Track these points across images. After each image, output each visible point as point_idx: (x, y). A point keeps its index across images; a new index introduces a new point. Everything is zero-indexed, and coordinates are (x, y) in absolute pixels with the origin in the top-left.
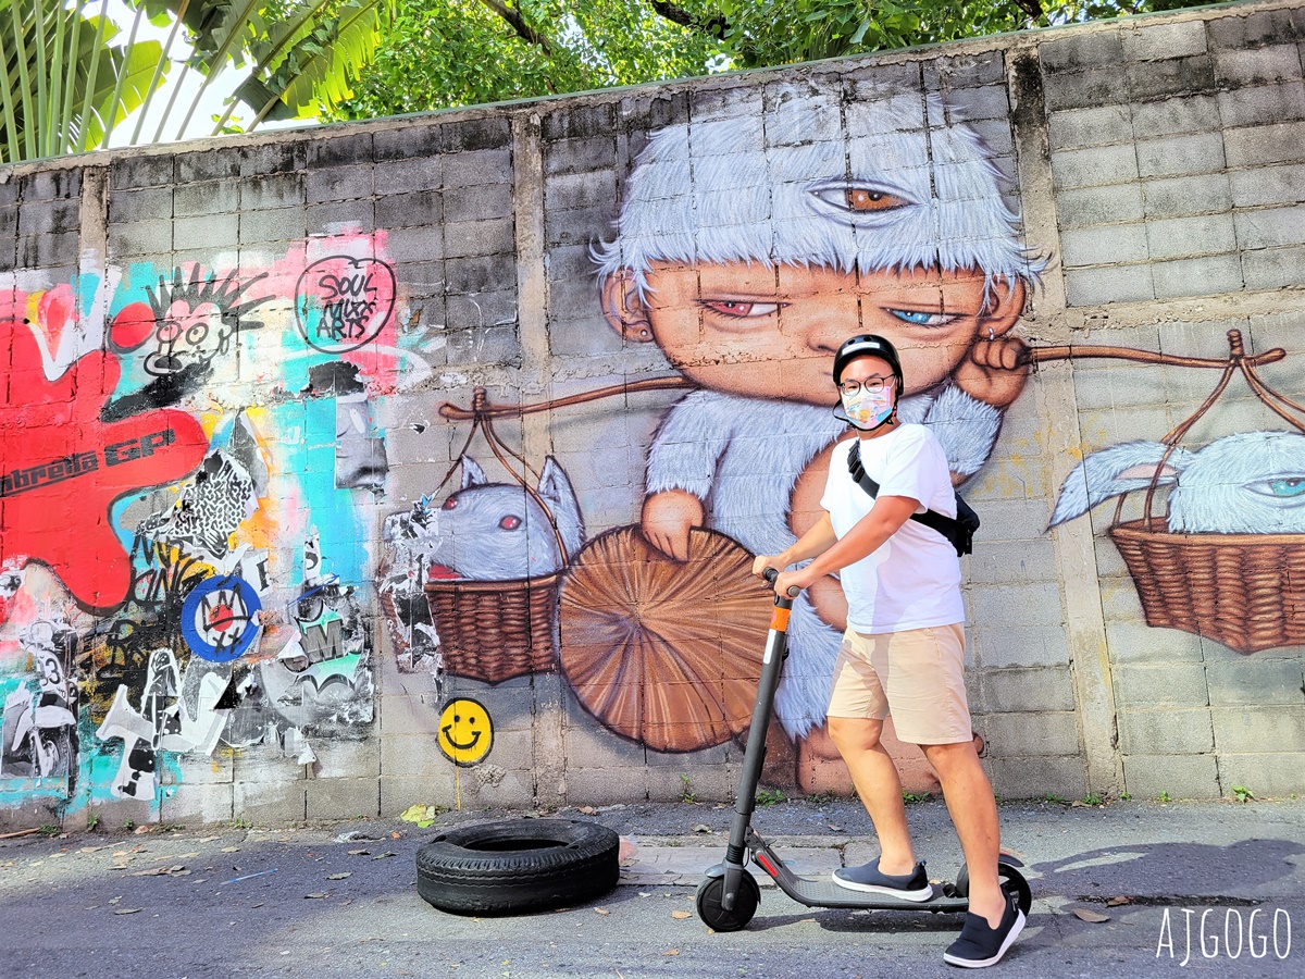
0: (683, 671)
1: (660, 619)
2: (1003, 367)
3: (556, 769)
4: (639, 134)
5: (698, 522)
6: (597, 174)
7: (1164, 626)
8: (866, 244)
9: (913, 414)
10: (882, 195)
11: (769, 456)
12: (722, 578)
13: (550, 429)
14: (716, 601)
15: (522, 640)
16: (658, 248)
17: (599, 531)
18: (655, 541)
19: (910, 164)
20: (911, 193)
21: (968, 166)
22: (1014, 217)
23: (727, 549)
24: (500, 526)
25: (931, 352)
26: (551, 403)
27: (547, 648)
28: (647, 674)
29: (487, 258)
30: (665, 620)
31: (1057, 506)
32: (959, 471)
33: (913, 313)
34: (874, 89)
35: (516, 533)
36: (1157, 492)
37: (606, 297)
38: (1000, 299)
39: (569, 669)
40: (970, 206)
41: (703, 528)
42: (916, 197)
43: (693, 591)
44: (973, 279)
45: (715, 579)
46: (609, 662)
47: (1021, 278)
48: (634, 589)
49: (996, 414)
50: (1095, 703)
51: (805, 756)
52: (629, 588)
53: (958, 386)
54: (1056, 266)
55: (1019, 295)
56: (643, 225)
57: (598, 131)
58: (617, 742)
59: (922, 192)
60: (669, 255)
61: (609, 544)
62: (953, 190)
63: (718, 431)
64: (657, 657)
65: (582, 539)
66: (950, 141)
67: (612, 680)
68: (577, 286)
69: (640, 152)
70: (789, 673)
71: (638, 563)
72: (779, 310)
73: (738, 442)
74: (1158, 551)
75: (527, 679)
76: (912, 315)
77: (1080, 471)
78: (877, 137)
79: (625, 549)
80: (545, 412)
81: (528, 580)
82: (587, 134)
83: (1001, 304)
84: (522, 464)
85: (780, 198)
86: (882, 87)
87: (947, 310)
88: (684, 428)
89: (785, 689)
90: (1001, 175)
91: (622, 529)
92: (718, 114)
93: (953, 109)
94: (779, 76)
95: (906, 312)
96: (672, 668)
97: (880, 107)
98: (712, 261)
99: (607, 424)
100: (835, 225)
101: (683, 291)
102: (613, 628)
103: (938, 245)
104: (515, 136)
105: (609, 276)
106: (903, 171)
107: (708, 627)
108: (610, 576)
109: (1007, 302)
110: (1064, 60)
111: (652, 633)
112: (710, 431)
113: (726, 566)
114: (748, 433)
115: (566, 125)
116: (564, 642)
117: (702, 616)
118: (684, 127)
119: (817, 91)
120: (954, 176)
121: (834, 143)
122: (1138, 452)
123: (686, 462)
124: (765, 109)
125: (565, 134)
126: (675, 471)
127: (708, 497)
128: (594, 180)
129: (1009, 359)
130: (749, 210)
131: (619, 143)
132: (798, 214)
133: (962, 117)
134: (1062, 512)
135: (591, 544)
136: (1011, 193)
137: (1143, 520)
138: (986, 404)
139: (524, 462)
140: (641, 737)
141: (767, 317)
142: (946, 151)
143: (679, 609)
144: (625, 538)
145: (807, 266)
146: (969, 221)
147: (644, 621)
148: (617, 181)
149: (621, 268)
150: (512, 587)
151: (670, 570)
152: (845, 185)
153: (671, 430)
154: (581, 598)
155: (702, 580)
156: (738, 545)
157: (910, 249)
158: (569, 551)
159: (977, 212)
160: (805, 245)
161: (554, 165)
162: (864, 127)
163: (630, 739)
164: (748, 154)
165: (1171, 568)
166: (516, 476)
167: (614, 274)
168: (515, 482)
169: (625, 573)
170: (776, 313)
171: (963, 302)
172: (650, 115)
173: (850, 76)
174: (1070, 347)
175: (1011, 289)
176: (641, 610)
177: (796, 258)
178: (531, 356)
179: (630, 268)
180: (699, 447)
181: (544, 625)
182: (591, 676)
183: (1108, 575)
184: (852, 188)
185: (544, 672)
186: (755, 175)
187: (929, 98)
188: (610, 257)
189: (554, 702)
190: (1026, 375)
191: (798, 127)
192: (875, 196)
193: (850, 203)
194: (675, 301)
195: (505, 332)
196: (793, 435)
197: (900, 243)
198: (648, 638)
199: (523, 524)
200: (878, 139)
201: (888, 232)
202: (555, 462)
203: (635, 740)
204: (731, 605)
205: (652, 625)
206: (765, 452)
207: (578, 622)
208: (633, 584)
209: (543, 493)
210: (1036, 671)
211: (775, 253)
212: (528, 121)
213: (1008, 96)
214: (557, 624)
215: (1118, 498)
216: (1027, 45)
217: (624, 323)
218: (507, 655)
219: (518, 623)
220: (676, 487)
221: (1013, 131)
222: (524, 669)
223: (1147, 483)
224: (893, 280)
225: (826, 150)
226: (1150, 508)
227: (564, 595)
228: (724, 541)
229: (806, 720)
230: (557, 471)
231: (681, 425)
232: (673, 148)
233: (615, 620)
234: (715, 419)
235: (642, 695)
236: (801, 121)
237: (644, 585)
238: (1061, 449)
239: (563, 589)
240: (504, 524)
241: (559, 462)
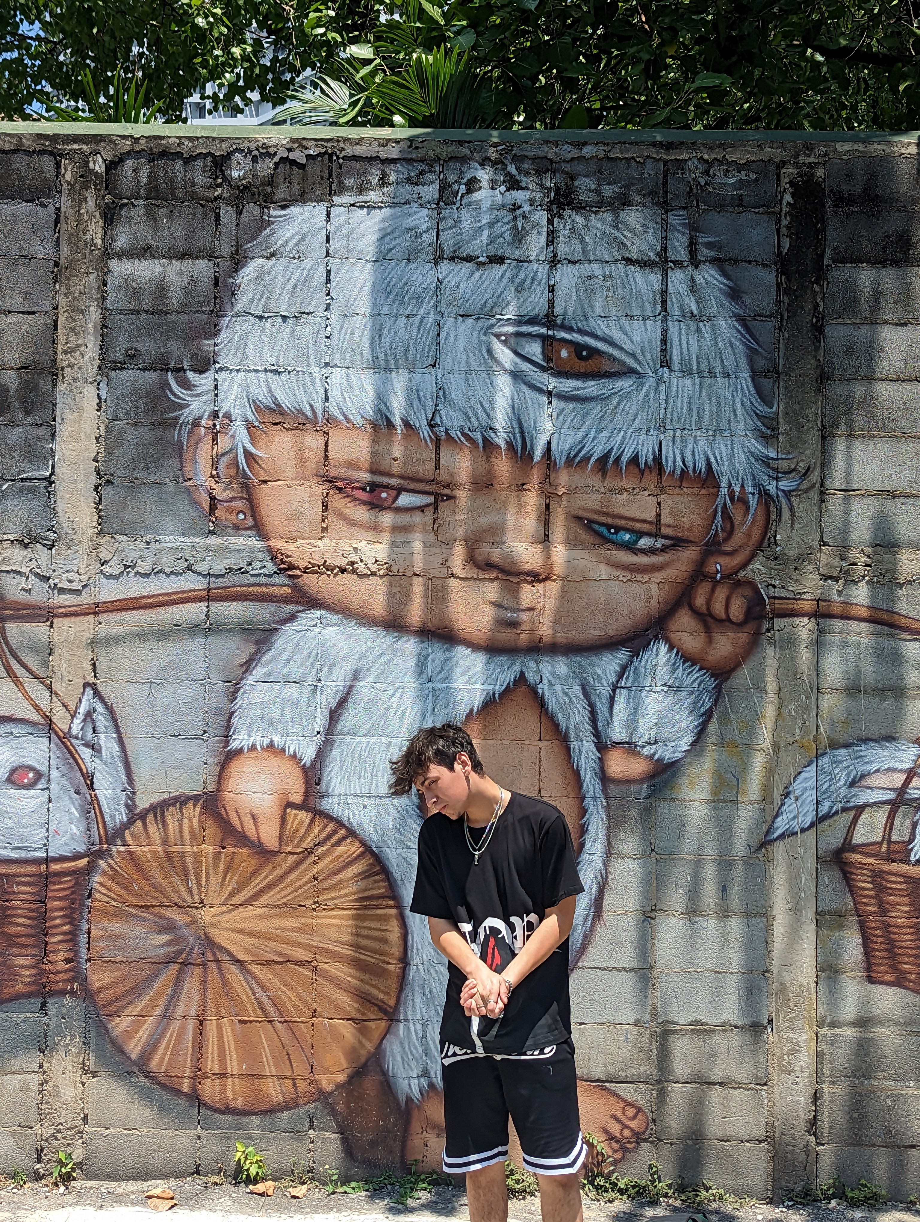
0: (260, 1003)
1: (234, 930)
2: (729, 620)
3: (70, 1129)
4: (252, 210)
5: (297, 798)
6: (187, 265)
7: (887, 983)
8: (564, 422)
9: (604, 671)
10: (595, 352)
11: (404, 712)
12: (326, 879)
13: (94, 643)
14: (314, 910)
15: (33, 946)
16: (270, 391)
17: (156, 799)
18: (234, 820)
19: (636, 312)
20: (633, 356)
21: (713, 327)
22: (769, 410)
23: (336, 838)
24: (10, 780)
25: (636, 589)
26: (97, 605)
27: (68, 961)
28: (210, 1004)
29: (10, 373)
30: (241, 931)
31: (777, 816)
32: (657, 757)
33: (618, 529)
34: (598, 192)
35: (32, 792)
36: (902, 809)
37: (188, 455)
38: (736, 523)
39: (99, 991)
40: (710, 386)
41: (303, 806)
42: (639, 363)
43: (283, 894)
44: (703, 491)
45: (315, 878)
46: (157, 985)
47: (764, 495)
48: (199, 885)
49: (711, 683)
50: (792, 1077)
51: (416, 1126)
52: (192, 883)
53: (667, 640)
54: (813, 486)
55: (760, 522)
56: (250, 351)
57: (193, 197)
58: (161, 1096)
59: (648, 355)
60: (286, 402)
61: (169, 819)
62: (690, 359)
63: (336, 671)
64: (225, 982)
65: (130, 808)
66: (693, 287)
67: (159, 1011)
68: (145, 433)
69: (254, 238)
70: (406, 1014)
71: (209, 849)
72: (435, 506)
73: (363, 688)
74: (894, 886)
75: (37, 1003)
76: (616, 533)
77: (810, 772)
78: (595, 266)
79: (191, 827)
80: (87, 618)
81: (47, 860)
82: (175, 198)
83: (736, 532)
84: (47, 693)
85: (452, 339)
86: (608, 191)
87: (665, 531)
88: (288, 661)
89: (397, 1036)
90: (755, 346)
91: (189, 798)
92: (373, 196)
93: (703, 239)
94: (465, 151)
95: (609, 527)
96: (244, 997)
97: (603, 221)
98: (348, 420)
99: (179, 644)
100: (524, 388)
101: (302, 461)
102: (165, 938)
103: (662, 437)
104: (65, 186)
105: (196, 423)
106: (625, 322)
107: (300, 945)
108: (166, 864)
109: (744, 528)
110: (858, 189)
111: (221, 948)
112: (326, 669)
113: (332, 861)
114: (378, 677)
115: (144, 180)
116: (94, 954)
117: (293, 930)
118: (322, 208)
119: (518, 182)
120: (693, 339)
121: (535, 266)
122: (885, 753)
123: (287, 711)
124: (441, 198)
125: (142, 192)
126: (271, 723)
127: (314, 762)
128: (181, 273)
129: (737, 611)
130: (407, 351)
131: (224, 220)
132: (475, 366)
133: (713, 254)
134: (781, 825)
135: (143, 816)
136: (765, 373)
137: (881, 843)
138: (700, 669)
139: (50, 688)
140: (194, 1089)
141: (418, 513)
142: (687, 301)
143: (261, 917)
144: (193, 812)
145: (481, 445)
146: (707, 408)
147: (212, 931)
148: (217, 280)
149: (215, 415)
150: (22, 870)
151: (254, 862)
152: (543, 330)
153: (270, 661)
154: (123, 892)
155: (297, 879)
156: (351, 833)
157: (624, 438)
158: (110, 824)
159: (718, 396)
160: (481, 413)
161: (122, 241)
162: (578, 247)
163: (178, 1092)
164: (413, 266)
165: (907, 908)
166: (38, 708)
167: (203, 422)
168: (35, 717)
169: (189, 860)
170: (431, 508)
171: (686, 521)
172: (271, 181)
173: (567, 167)
174: (818, 601)
175: (752, 511)
176: (206, 915)
177: (466, 430)
178: (70, 531)
179: (228, 416)
180: (307, 691)
181: (66, 928)
182: (129, 1004)
183: (829, 912)
184: (553, 337)
185: (63, 993)
186: (419, 299)
187: (673, 219)
188: (198, 395)
189: (73, 1036)
190: (757, 634)
191: (486, 233)
192: (584, 353)
193: (548, 359)
194: (290, 472)
195: (32, 491)
196: (439, 685)
197: (611, 426)
198: (214, 954)
199: (43, 780)
200: (596, 269)
201: (596, 409)
202: (97, 693)
203: (185, 1094)
204: (335, 917)
205: (222, 938)
206: (399, 706)
207: (116, 927)
208: (198, 878)
209: (77, 738)
210: (726, 1031)
211: (438, 420)
212: (86, 164)
213: (778, 230)
214: (85, 927)
215: (853, 813)
216: (812, 159)
217: (213, 498)
218: (10, 967)
219: (28, 922)
220: (271, 745)
221: (778, 285)
222: (34, 988)
223: (890, 796)
224: (595, 480)
225: (522, 276)
226: (891, 829)
227: (97, 886)
228: (331, 826)
229: (422, 1079)
230: (100, 708)
231: (285, 656)
232: (303, 239)
233: (169, 927)
234: (334, 652)
235: (200, 1032)
236: (491, 225)
237: (215, 880)
238: (791, 740)
239: (97, 878)
240: (15, 777)
241: (103, 693)
